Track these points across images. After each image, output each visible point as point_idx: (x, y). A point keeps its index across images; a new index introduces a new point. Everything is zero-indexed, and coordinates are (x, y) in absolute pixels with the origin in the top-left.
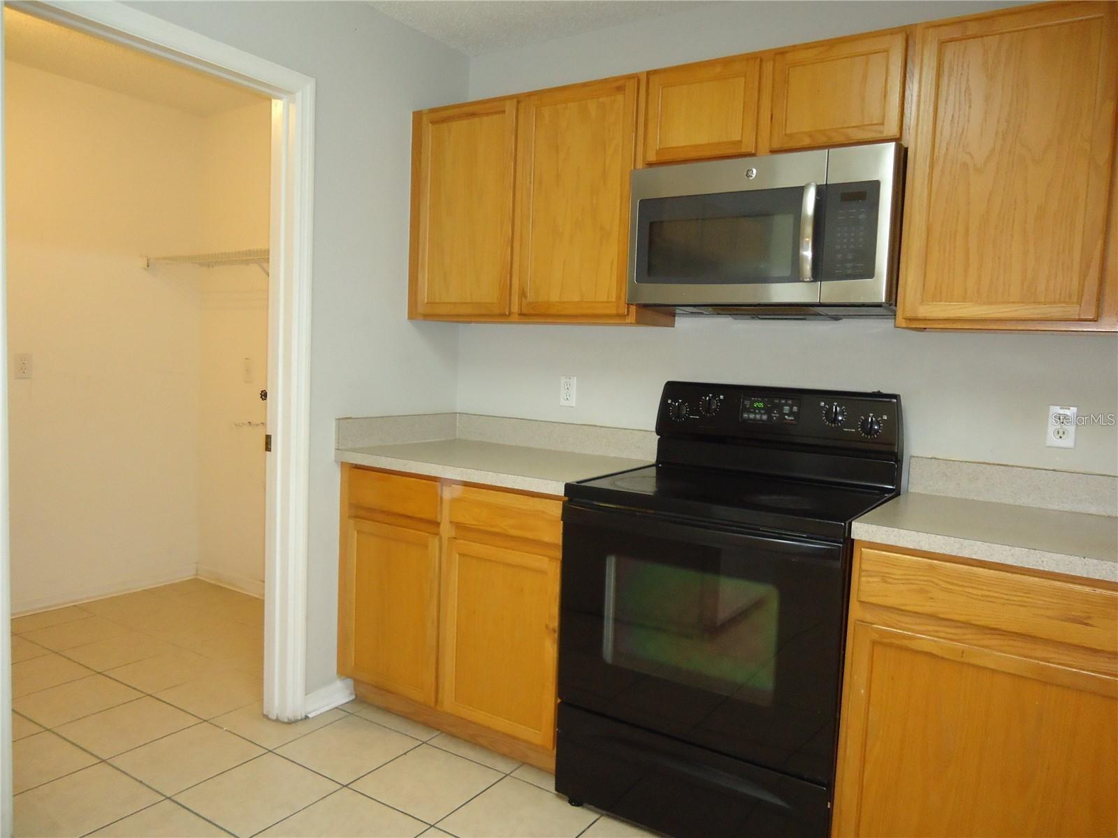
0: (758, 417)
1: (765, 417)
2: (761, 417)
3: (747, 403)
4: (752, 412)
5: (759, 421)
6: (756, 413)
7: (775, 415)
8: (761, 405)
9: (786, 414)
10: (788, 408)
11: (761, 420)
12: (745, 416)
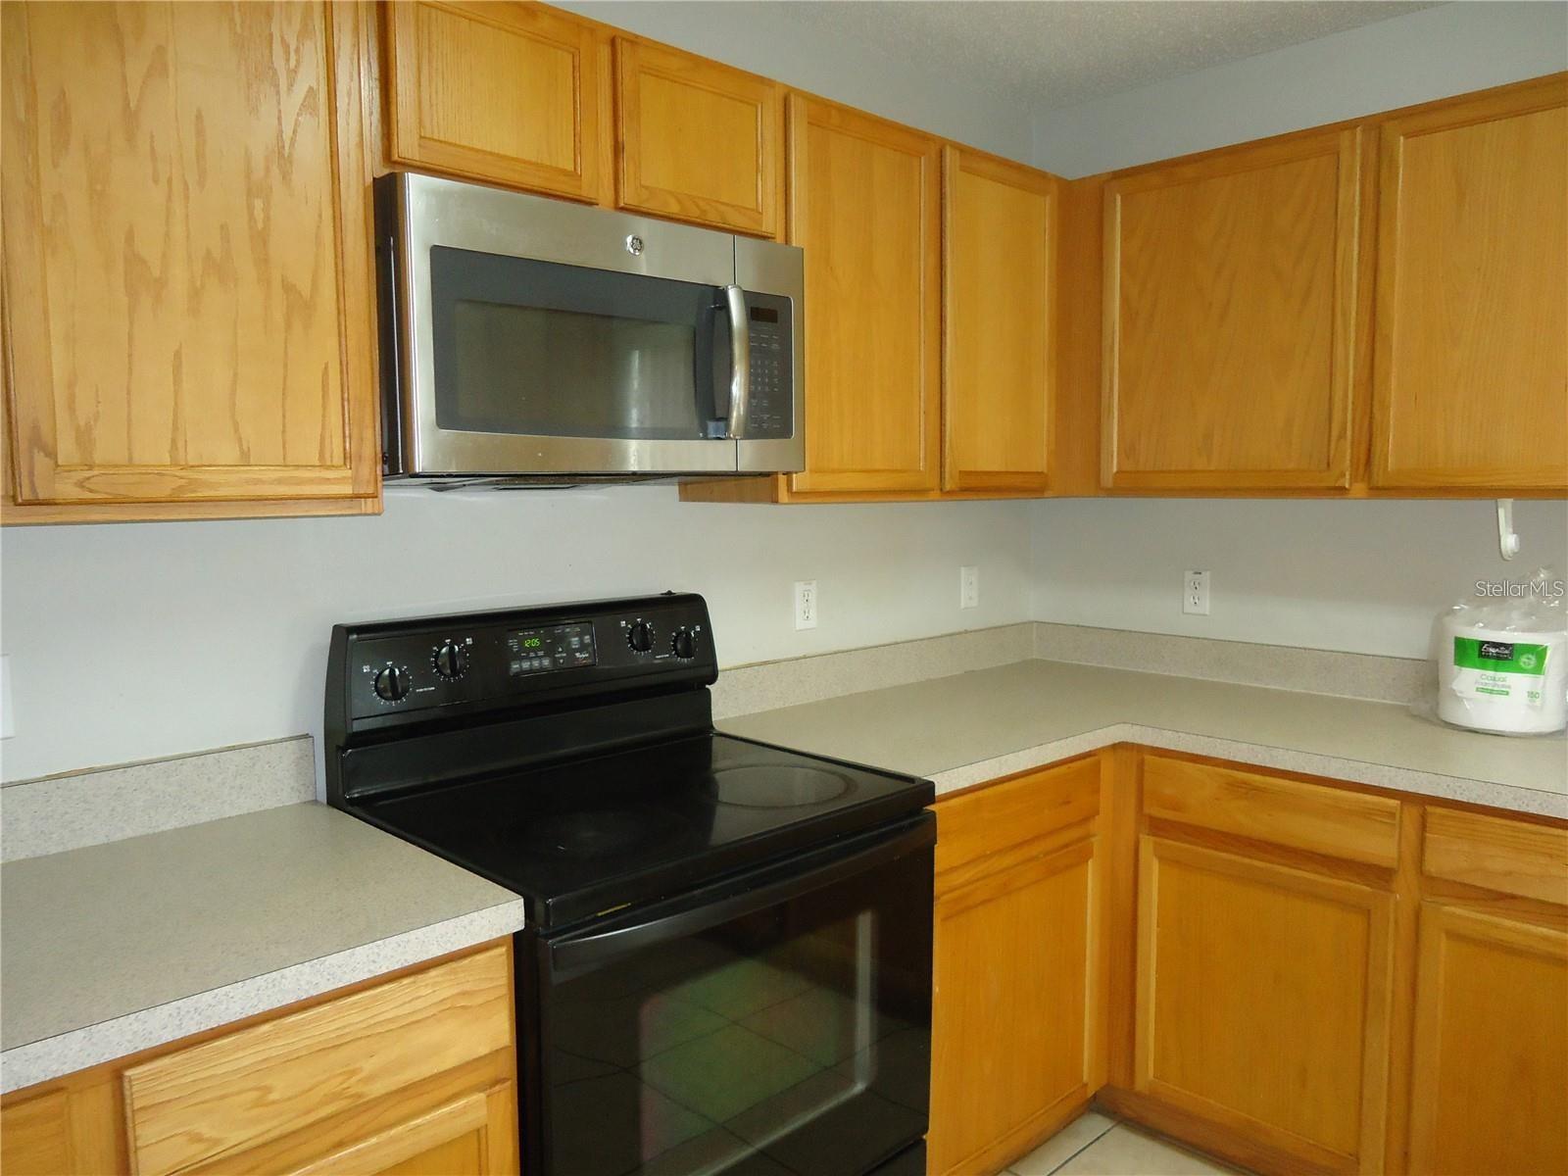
0: (536, 664)
1: (546, 662)
2: (541, 663)
3: (513, 643)
4: (523, 658)
5: (538, 671)
6: (530, 659)
7: (561, 655)
8: (535, 642)
9: (577, 650)
10: (577, 639)
11: (542, 669)
12: (515, 667)
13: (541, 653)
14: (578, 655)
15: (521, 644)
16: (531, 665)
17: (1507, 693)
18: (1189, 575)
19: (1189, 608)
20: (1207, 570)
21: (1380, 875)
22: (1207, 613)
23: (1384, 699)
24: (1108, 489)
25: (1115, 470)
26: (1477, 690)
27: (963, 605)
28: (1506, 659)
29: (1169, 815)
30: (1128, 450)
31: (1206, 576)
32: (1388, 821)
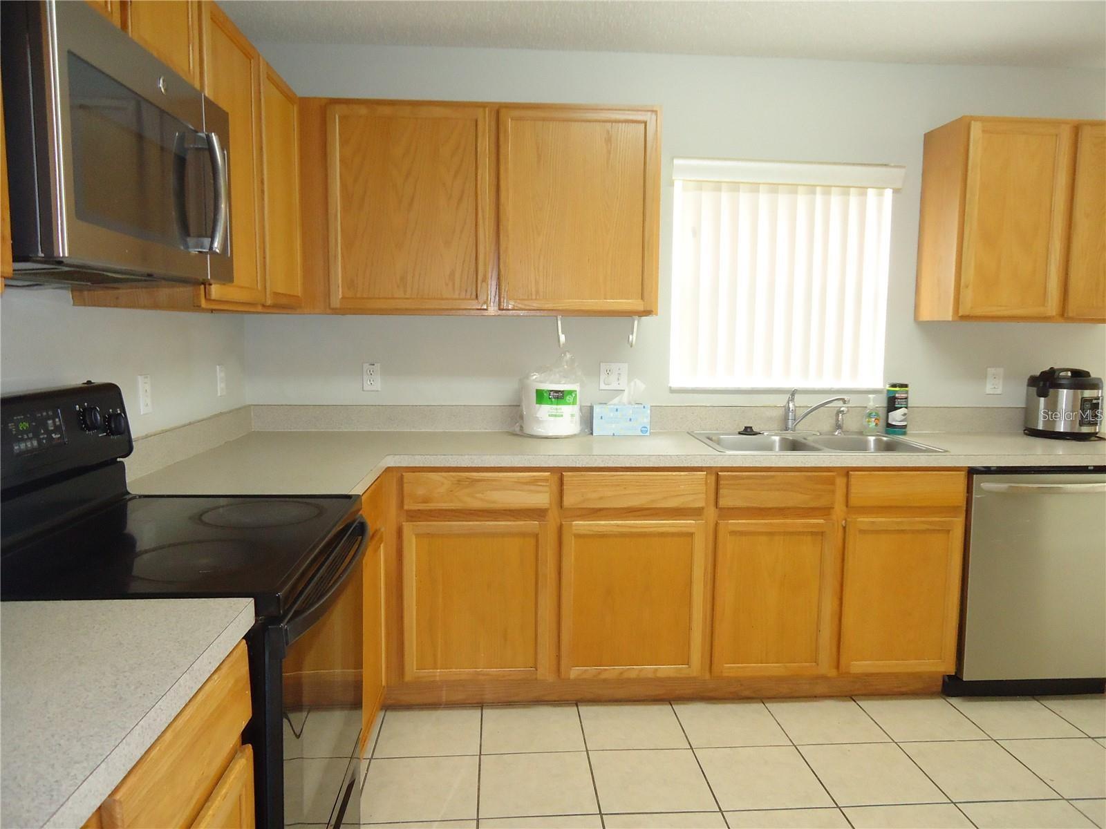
0: (29, 444)
1: (35, 443)
2: (32, 444)
3: (13, 426)
4: (20, 440)
5: (31, 451)
6: (26, 440)
7: (44, 436)
8: (26, 425)
9: (53, 432)
10: (50, 421)
12: (15, 448)
13: (31, 435)
14: (53, 435)
15: (17, 427)
16: (26, 445)
17: (562, 416)
18: (366, 366)
19: (367, 386)
20: (378, 363)
21: (538, 513)
22: (380, 390)
23: (486, 429)
24: (336, 309)
25: (340, 297)
26: (549, 416)
27: (219, 394)
28: (561, 398)
29: (422, 507)
30: (350, 284)
31: (378, 366)
32: (545, 484)
